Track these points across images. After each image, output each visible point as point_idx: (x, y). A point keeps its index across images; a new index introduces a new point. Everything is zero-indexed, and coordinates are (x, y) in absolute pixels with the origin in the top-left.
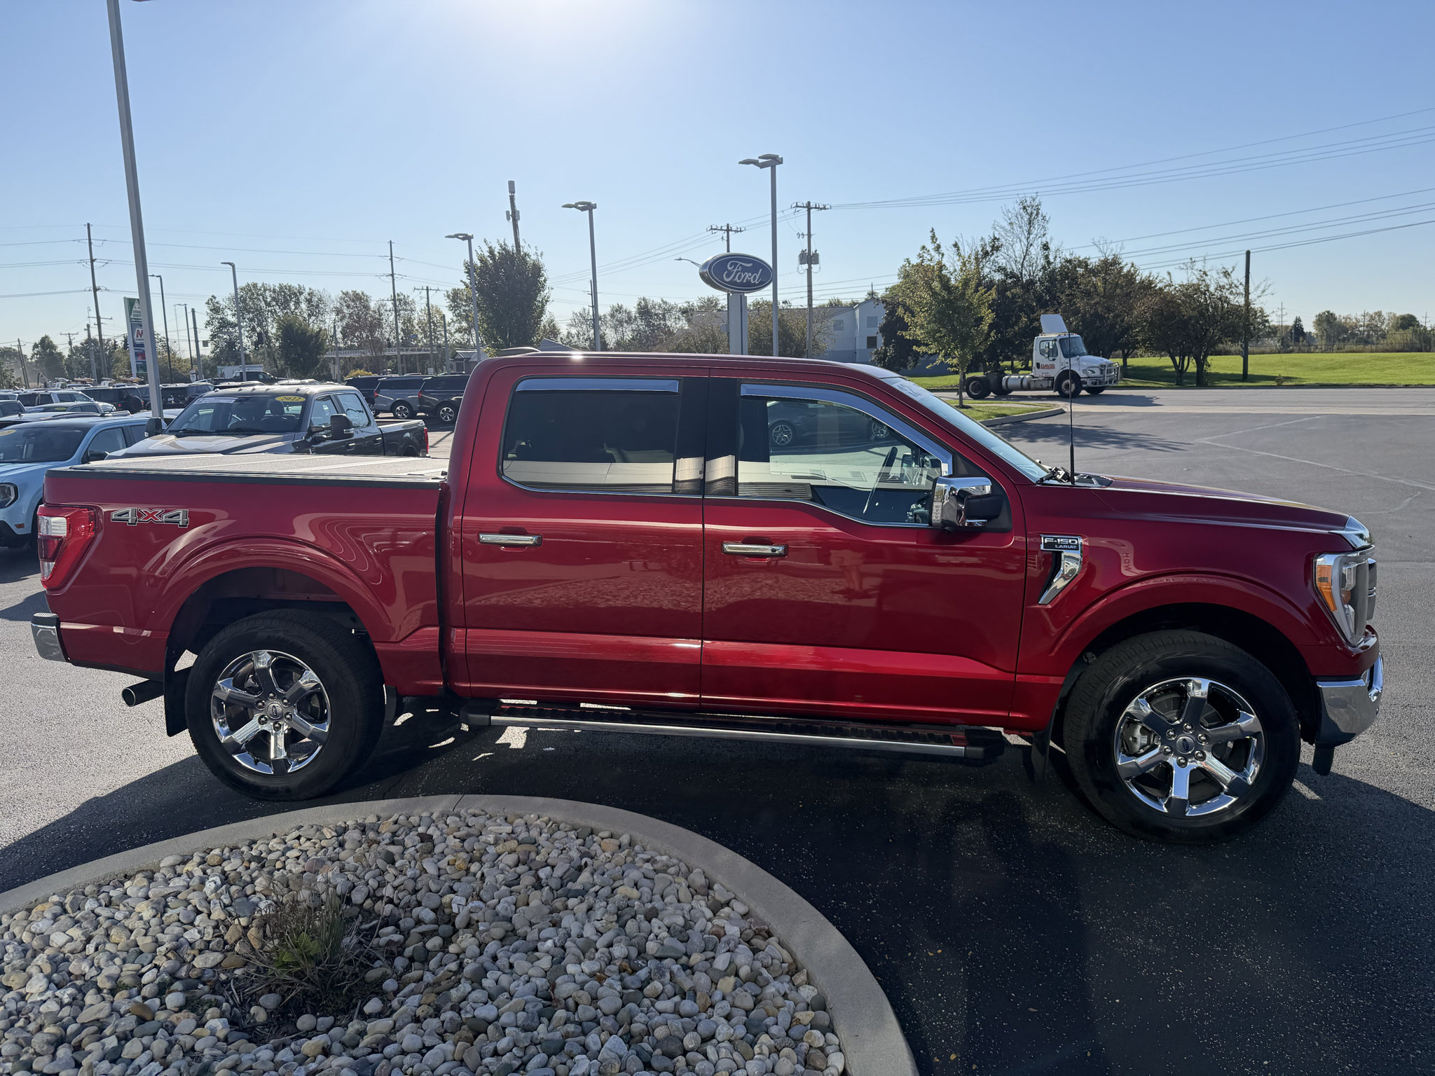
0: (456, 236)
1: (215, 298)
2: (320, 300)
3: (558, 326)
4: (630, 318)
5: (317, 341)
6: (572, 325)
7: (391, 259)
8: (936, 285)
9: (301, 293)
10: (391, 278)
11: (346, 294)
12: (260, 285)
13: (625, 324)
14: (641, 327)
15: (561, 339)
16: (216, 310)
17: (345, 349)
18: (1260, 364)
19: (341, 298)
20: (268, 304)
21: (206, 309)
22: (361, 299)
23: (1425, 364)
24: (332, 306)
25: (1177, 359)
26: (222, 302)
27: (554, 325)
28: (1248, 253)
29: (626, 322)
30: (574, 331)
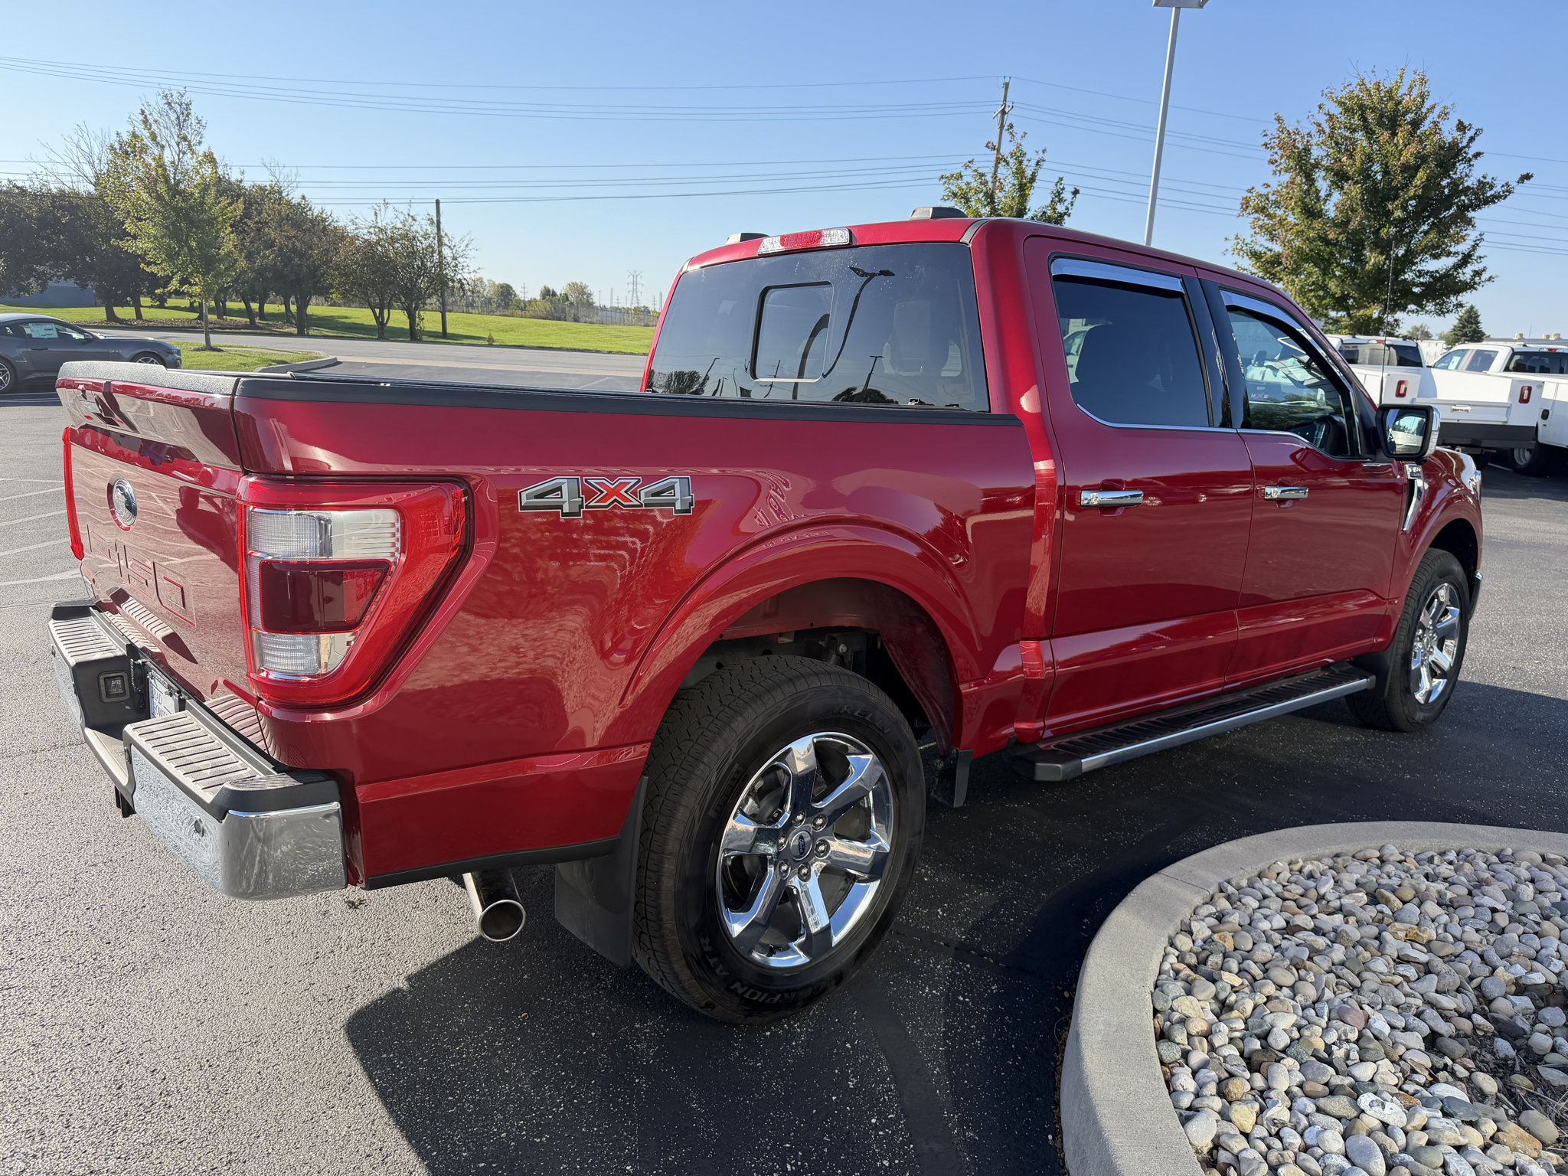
8: (162, 188)
18: (457, 322)
23: (572, 333)
25: (377, 311)
28: (438, 202)
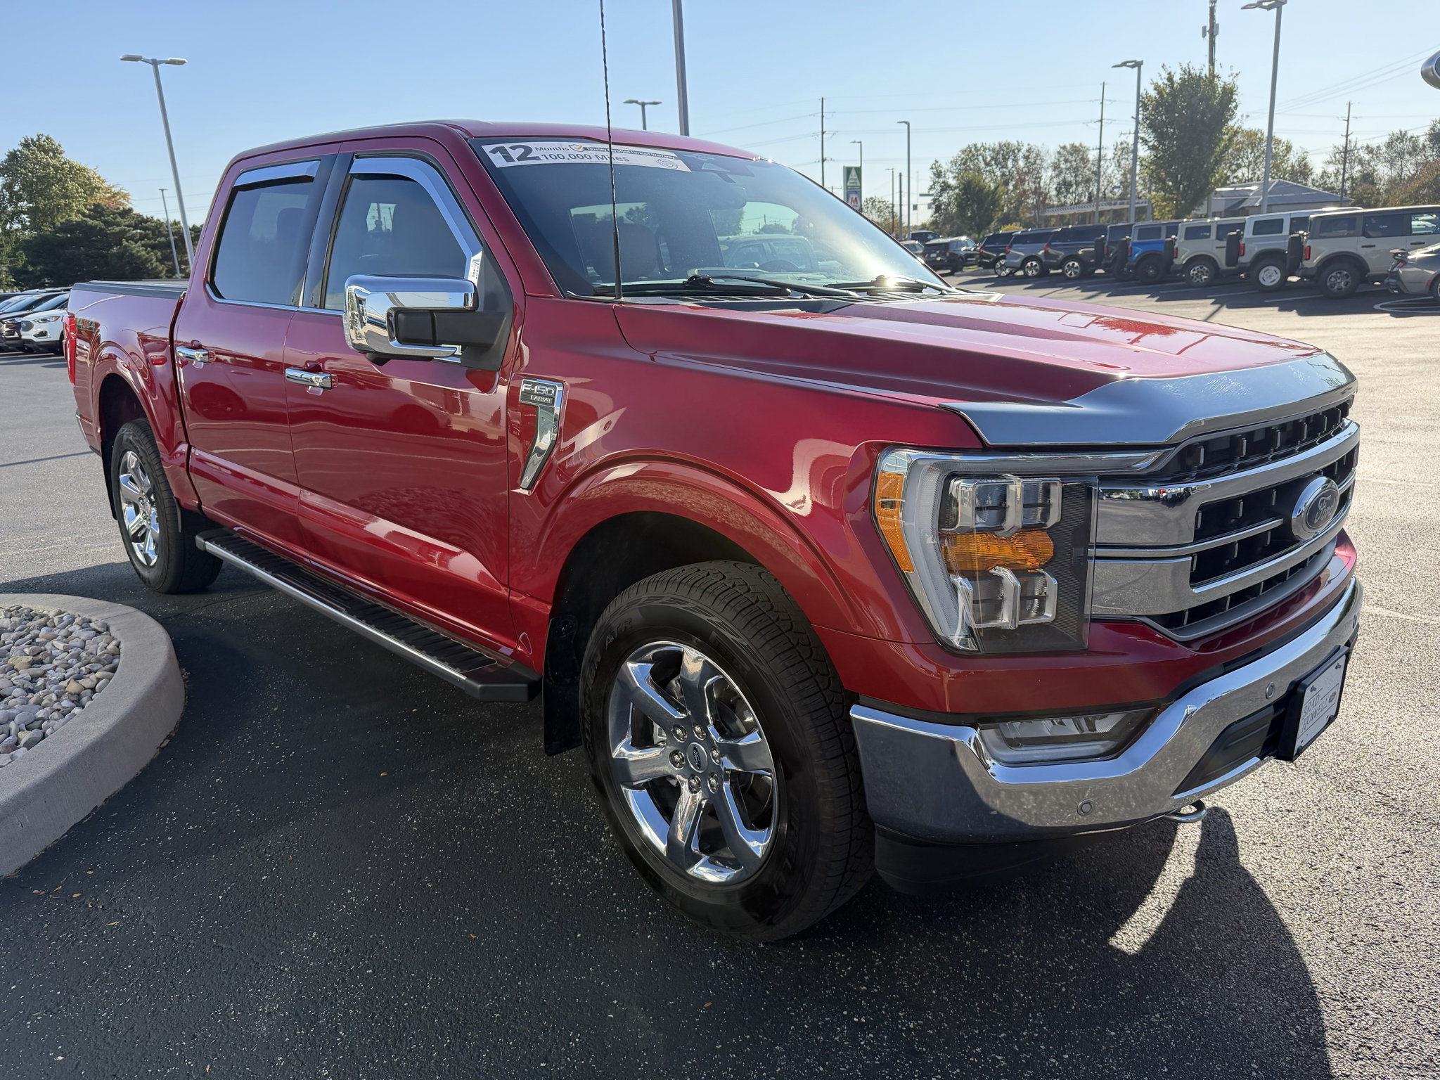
0: (1124, 64)
1: (937, 162)
2: (1037, 155)
3: (1310, 165)
4: (1415, 148)
5: (993, 197)
6: (1330, 163)
7: (1102, 103)
9: (1019, 150)
10: (1099, 124)
11: (1064, 148)
12: (979, 145)
13: (1407, 157)
14: (1431, 159)
15: (1313, 180)
16: (938, 174)
17: (1058, 206)
19: (1059, 153)
20: (987, 164)
21: (930, 174)
22: (1080, 151)
24: (1049, 162)
26: (945, 166)
27: (1305, 165)
29: (1409, 153)
30: (1331, 169)
